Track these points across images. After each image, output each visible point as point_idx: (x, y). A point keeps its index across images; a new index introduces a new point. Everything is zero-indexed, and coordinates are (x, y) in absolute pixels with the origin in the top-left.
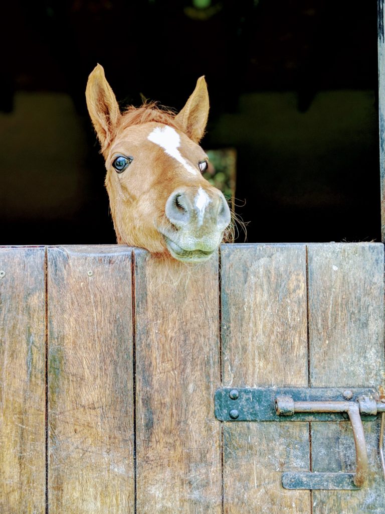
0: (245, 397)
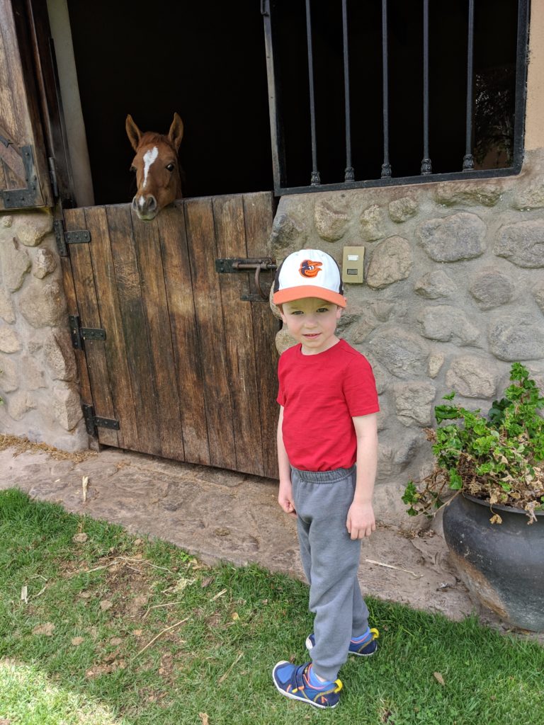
0: (225, 262)
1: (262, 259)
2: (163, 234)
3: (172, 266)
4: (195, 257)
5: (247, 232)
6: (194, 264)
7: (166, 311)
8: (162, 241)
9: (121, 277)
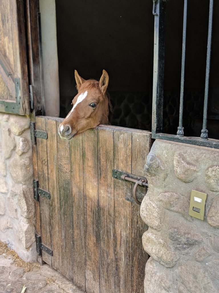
0: (118, 173)
1: (141, 177)
2: (85, 145)
3: (88, 166)
4: (101, 164)
5: (132, 157)
6: (100, 168)
7: (82, 192)
8: (83, 149)
9: (61, 165)
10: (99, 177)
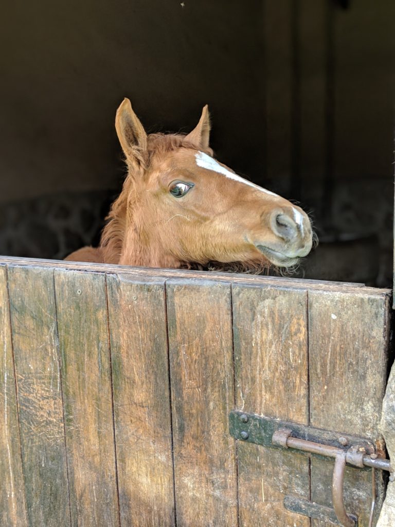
0: (253, 423)
1: (350, 438)
2: (118, 337)
3: (132, 403)
4: (184, 395)
5: (312, 371)
6: (180, 409)
7: (111, 485)
8: (114, 350)
10: (176, 437)
